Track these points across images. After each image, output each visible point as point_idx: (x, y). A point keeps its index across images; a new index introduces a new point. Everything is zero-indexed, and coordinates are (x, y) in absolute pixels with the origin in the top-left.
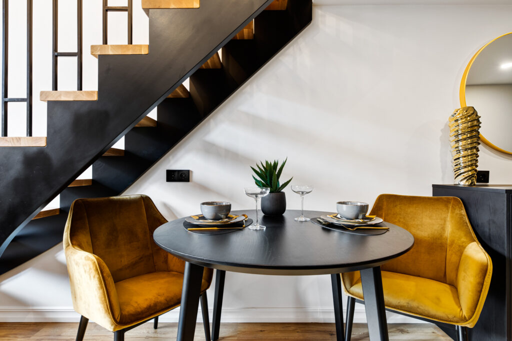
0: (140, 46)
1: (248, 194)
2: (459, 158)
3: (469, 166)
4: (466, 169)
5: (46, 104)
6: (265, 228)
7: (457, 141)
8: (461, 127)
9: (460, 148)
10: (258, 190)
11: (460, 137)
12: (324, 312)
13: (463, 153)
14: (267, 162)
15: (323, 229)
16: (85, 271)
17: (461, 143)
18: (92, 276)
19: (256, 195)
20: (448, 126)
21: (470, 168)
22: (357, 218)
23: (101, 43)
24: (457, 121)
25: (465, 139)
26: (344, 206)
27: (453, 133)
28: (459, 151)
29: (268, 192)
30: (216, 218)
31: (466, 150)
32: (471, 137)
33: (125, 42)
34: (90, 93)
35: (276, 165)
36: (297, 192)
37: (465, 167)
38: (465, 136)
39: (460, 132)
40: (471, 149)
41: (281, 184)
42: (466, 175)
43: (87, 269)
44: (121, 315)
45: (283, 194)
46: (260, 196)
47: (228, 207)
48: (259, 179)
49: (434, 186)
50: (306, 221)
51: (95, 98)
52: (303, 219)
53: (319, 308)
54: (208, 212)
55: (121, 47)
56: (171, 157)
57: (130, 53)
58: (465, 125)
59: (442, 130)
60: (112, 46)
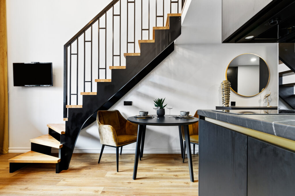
0: (123, 66)
1: (154, 109)
2: (223, 97)
3: (227, 100)
4: (226, 101)
5: (96, 83)
6: (158, 118)
7: (223, 92)
8: (224, 87)
9: (224, 94)
10: (156, 108)
11: (224, 90)
12: (178, 150)
13: (225, 96)
14: (159, 99)
15: (176, 119)
16: (108, 130)
17: (224, 92)
18: (111, 131)
19: (156, 109)
20: (221, 86)
21: (227, 101)
22: (186, 115)
23: (112, 66)
24: (223, 85)
25: (225, 91)
26: (182, 112)
27: (222, 89)
28: (223, 95)
29: (159, 108)
30: (144, 115)
31: (226, 95)
32: (227, 90)
33: (119, 65)
34: (109, 80)
35: (162, 100)
36: (168, 108)
37: (225, 100)
38: (225, 90)
39: (224, 89)
40: (227, 94)
41: (163, 106)
42: (225, 103)
43: (109, 129)
44: (118, 143)
45: (164, 109)
46: (157, 109)
47: (147, 113)
48: (156, 104)
49: (216, 107)
50: (171, 117)
51: (111, 81)
52: (170, 117)
53: (176, 149)
54: (142, 114)
55: (118, 67)
56: (125, 97)
57: (120, 68)
58: (225, 86)
59: (219, 88)
60: (116, 67)
